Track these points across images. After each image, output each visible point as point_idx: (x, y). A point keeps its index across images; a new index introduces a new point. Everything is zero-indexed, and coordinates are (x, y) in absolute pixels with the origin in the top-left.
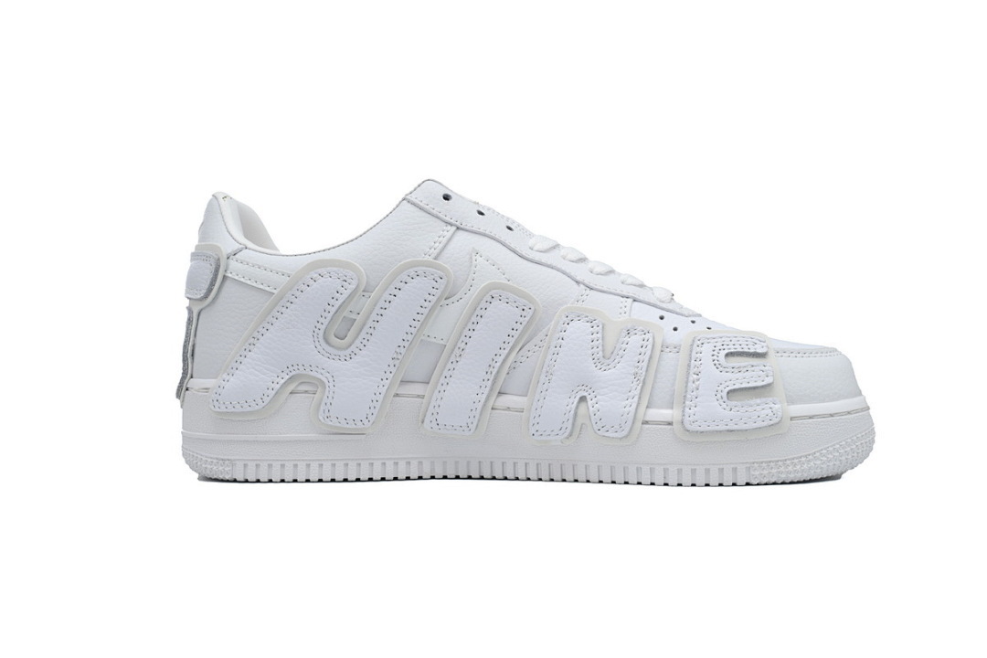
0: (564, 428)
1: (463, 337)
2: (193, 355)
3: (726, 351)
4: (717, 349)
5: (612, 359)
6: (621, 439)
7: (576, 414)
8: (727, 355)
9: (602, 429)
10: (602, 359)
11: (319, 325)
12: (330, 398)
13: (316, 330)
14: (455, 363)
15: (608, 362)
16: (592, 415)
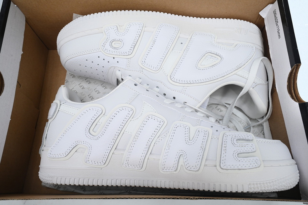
0: (174, 166)
1: (138, 132)
2: (46, 138)
3: (236, 139)
4: (233, 138)
5: (193, 140)
6: (196, 171)
7: (179, 161)
8: (237, 140)
9: (189, 167)
10: (189, 141)
11: (87, 127)
12: (89, 153)
13: (87, 129)
14: (135, 141)
15: (191, 142)
16: (185, 162)
